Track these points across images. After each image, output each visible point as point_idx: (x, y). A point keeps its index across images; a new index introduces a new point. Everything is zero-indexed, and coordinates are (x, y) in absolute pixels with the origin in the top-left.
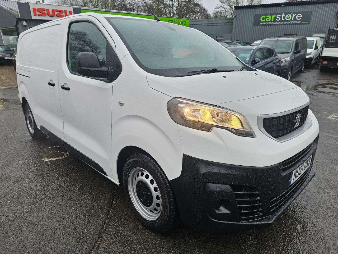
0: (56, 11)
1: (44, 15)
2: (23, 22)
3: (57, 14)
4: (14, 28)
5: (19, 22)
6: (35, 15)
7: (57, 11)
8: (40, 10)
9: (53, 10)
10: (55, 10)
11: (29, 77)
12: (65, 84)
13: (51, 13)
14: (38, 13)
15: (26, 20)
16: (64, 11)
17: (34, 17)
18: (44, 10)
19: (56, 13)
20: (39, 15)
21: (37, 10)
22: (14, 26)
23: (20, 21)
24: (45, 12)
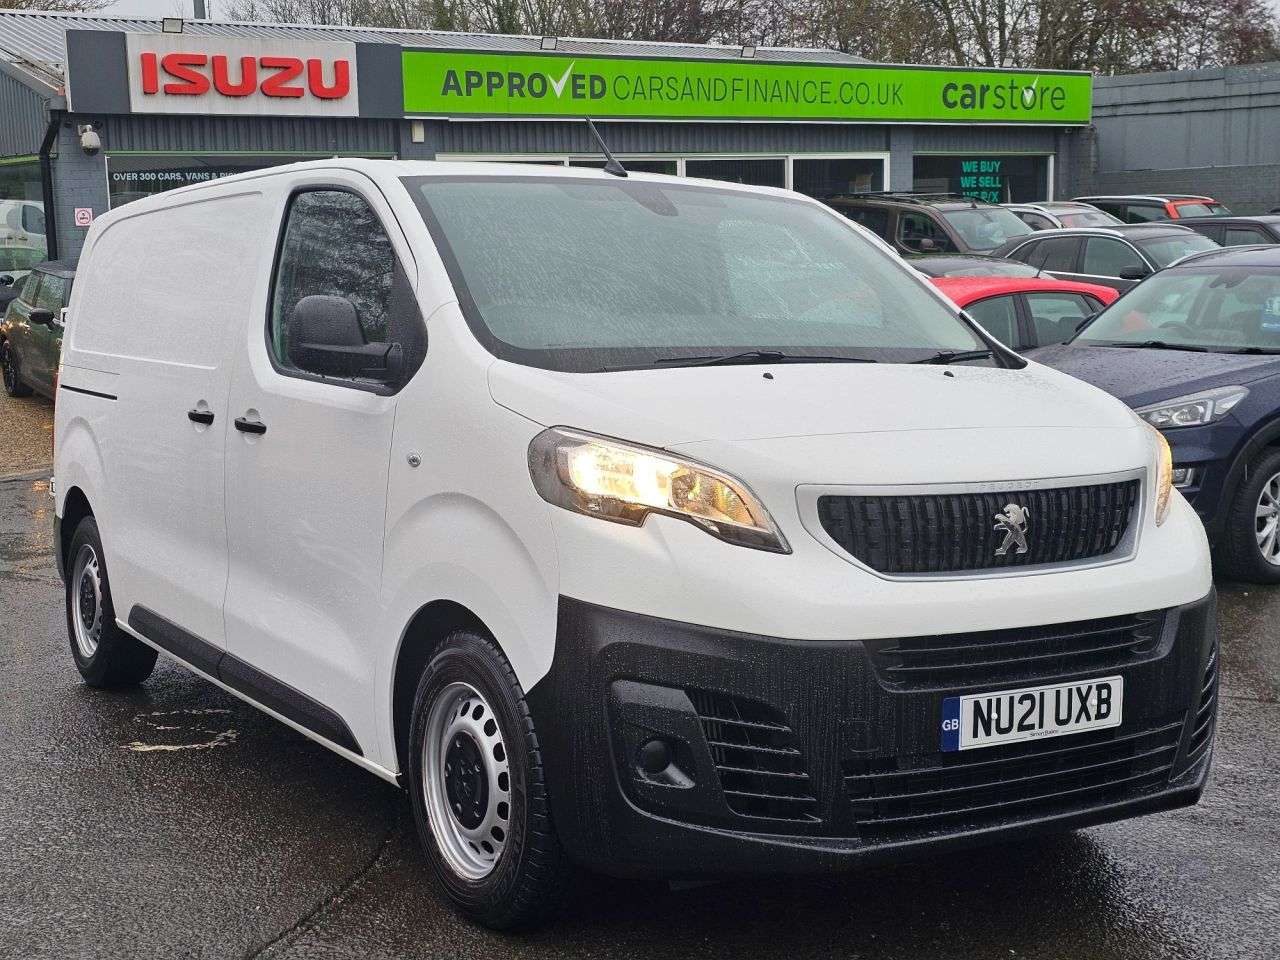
0: (262, 67)
1: (195, 88)
2: (85, 131)
3: (268, 82)
4: (33, 163)
5: (63, 131)
6: (149, 91)
7: (269, 67)
8: (178, 65)
9: (247, 65)
10: (257, 60)
11: (115, 398)
12: (252, 411)
13: (234, 78)
14: (164, 80)
15: (99, 122)
16: (304, 62)
17: (140, 105)
18: (200, 62)
19: (263, 76)
20: (170, 91)
21: (163, 66)
22: (31, 154)
23: (68, 126)
24: (206, 72)
